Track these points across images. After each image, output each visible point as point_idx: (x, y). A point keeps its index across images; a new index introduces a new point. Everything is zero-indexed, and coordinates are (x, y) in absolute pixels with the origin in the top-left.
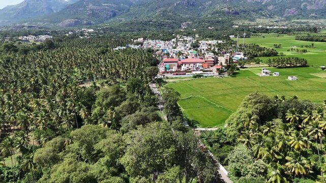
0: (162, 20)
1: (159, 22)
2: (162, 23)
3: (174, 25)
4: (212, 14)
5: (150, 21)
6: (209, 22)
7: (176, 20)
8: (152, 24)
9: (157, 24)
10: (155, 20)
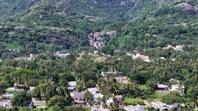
0: (40, 27)
1: (33, 32)
2: (41, 34)
3: (71, 37)
4: (156, 15)
5: (9, 30)
6: (160, 31)
7: (74, 27)
8: (13, 37)
9: (27, 36)
10: (22, 27)
